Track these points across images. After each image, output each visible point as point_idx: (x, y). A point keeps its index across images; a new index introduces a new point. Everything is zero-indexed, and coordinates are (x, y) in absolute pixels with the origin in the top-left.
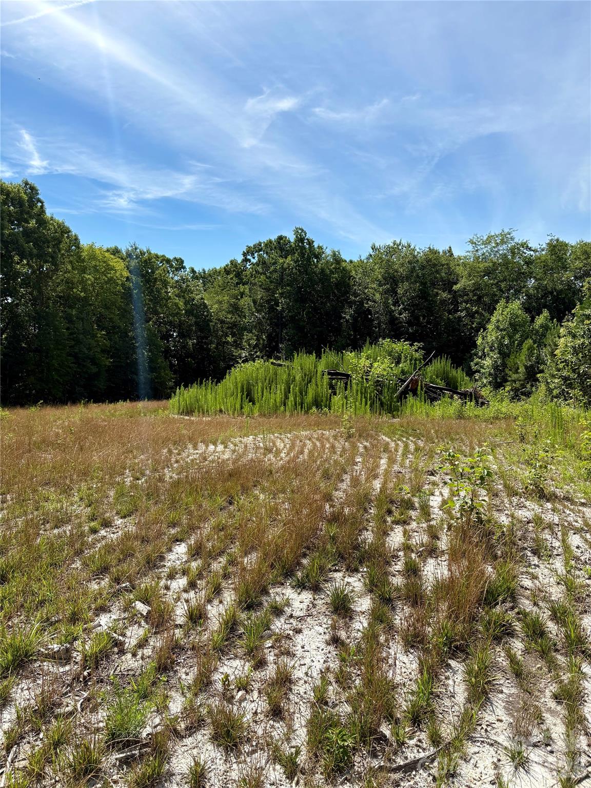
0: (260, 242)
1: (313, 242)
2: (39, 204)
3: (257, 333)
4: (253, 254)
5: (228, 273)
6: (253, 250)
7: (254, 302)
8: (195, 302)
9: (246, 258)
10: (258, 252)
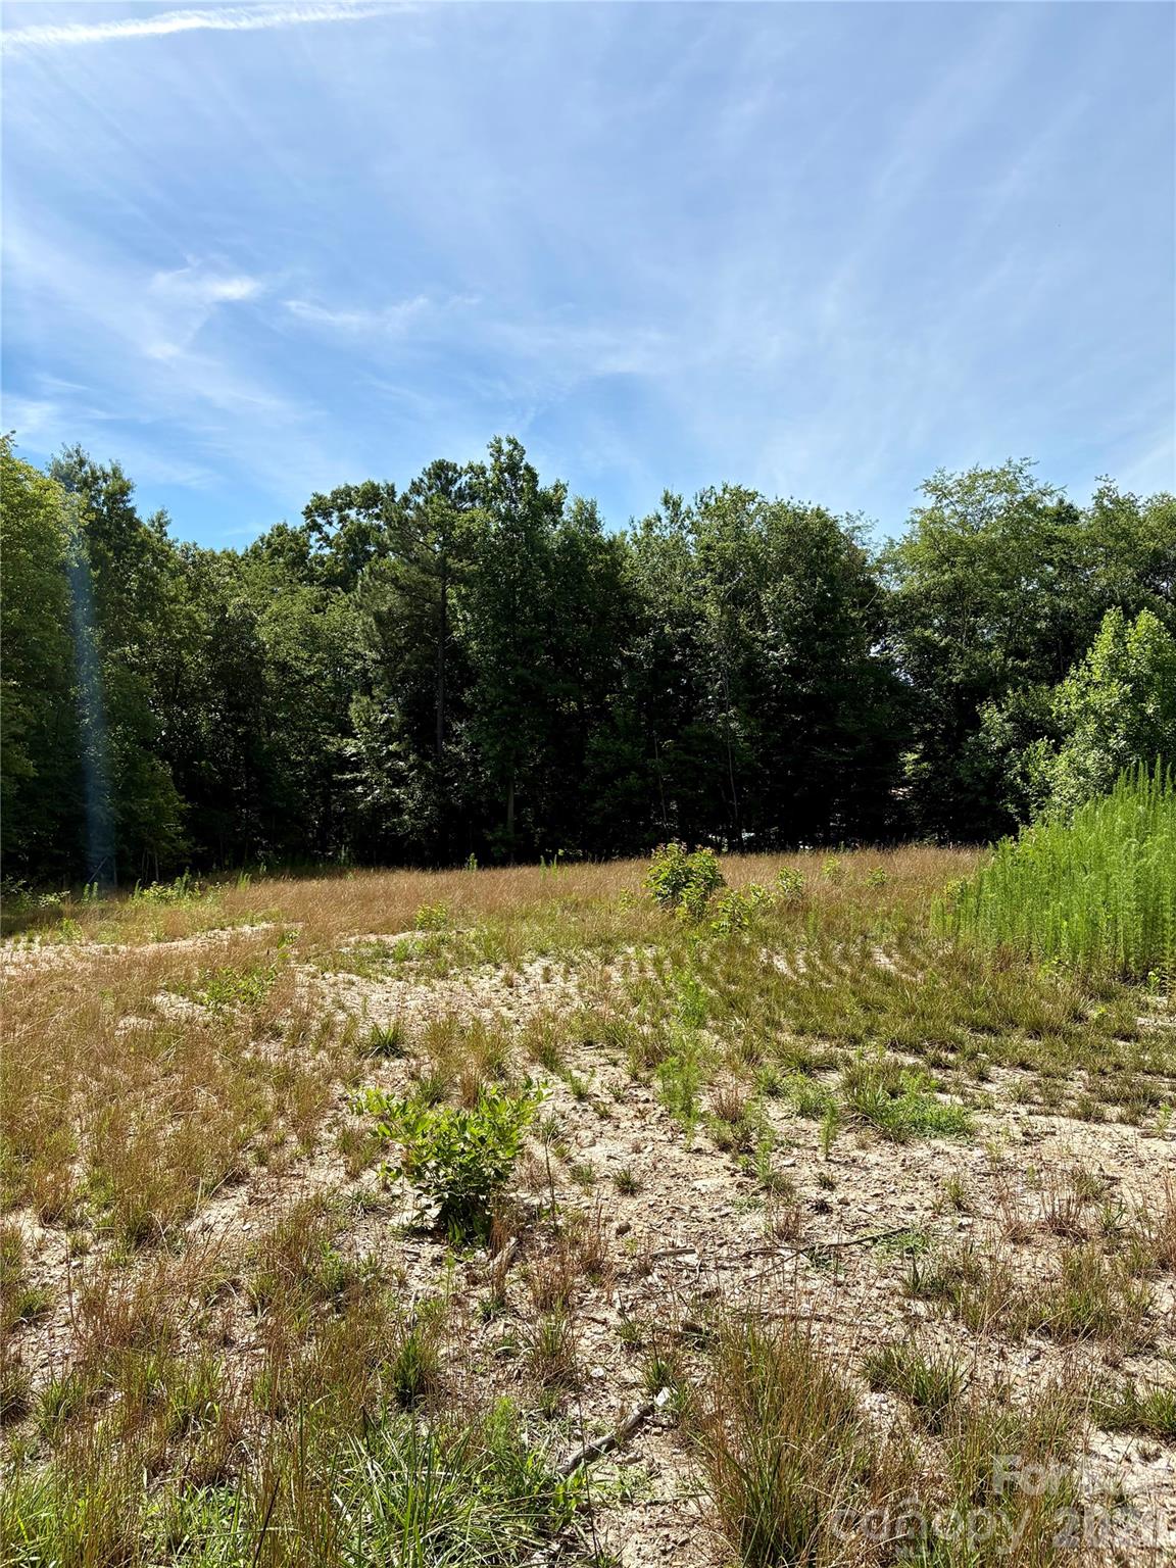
1: (538, 475)
4: (326, 515)
5: (277, 552)
6: (330, 504)
7: (378, 616)
8: (231, 612)
9: (314, 521)
10: (340, 510)
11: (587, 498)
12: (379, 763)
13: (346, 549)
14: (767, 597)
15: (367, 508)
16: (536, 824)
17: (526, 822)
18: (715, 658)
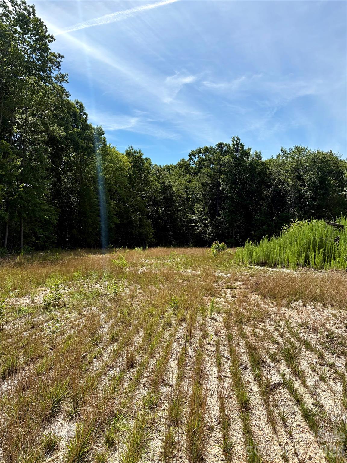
0: (200, 148)
1: (244, 146)
2: (84, 117)
3: (203, 204)
4: (195, 156)
5: (181, 167)
6: (195, 153)
7: (202, 184)
8: (166, 184)
9: (191, 158)
10: (198, 154)
11: (258, 151)
12: (201, 221)
13: (199, 165)
14: (305, 178)
15: (205, 153)
16: (240, 238)
17: (237, 238)
18: (290, 194)
